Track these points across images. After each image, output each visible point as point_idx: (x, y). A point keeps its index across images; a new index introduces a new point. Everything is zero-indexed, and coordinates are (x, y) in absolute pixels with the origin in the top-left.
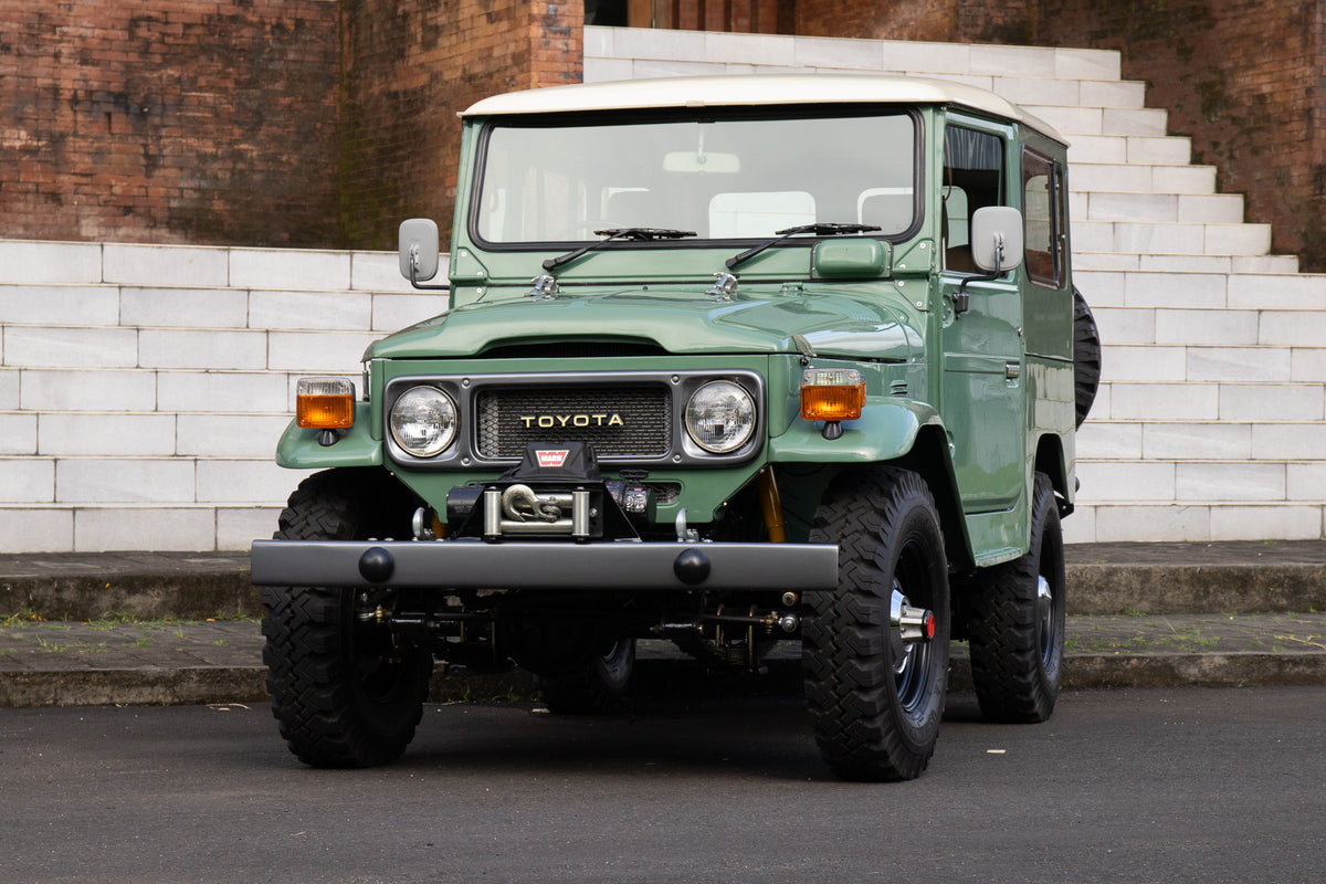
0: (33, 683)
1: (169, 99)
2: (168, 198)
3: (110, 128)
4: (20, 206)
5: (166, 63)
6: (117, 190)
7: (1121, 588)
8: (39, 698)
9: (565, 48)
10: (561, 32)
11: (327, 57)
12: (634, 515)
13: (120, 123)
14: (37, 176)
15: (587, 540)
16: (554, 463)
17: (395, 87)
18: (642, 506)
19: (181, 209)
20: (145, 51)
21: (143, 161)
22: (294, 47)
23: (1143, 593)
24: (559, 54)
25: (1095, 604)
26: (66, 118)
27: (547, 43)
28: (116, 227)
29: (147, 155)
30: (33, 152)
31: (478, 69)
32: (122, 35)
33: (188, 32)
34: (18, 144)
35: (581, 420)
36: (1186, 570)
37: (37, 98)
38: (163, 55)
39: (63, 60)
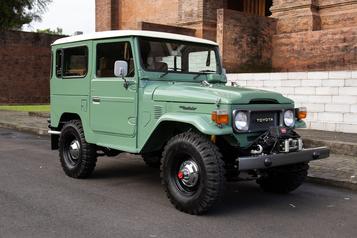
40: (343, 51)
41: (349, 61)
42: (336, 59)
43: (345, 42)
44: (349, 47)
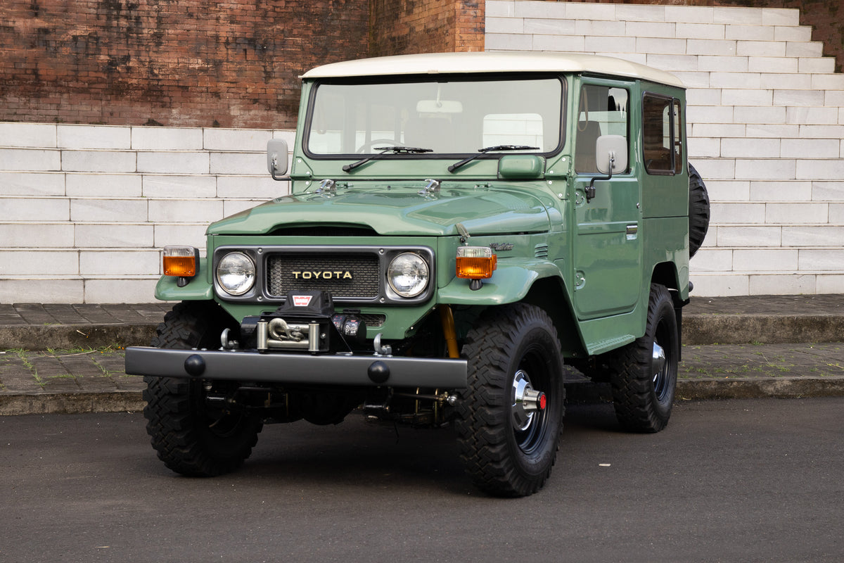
0: (78, 400)
1: (278, 42)
2: (277, 94)
3: (246, 58)
4: (199, 99)
5: (276, 22)
6: (250, 90)
7: (750, 329)
8: (82, 408)
9: (475, 15)
10: (473, 6)
11: (363, 18)
12: (349, 338)
13: (251, 55)
14: (207, 83)
15: (317, 354)
16: (303, 304)
17: (394, 34)
18: (355, 332)
19: (284, 100)
20: (265, 16)
21: (264, 75)
22: (344, 13)
23: (762, 331)
24: (471, 18)
25: (734, 338)
26: (222, 52)
27: (465, 12)
28: (249, 110)
29: (265, 72)
30: (205, 70)
31: (431, 26)
32: (253, 7)
33: (288, 5)
34: (197, 66)
35: (327, 275)
36: (788, 318)
37: (207, 42)
38: (274, 18)
39: (221, 21)
40: (32, 47)
41: (55, 83)
42: (9, 71)
43: (36, 15)
44: (53, 35)
